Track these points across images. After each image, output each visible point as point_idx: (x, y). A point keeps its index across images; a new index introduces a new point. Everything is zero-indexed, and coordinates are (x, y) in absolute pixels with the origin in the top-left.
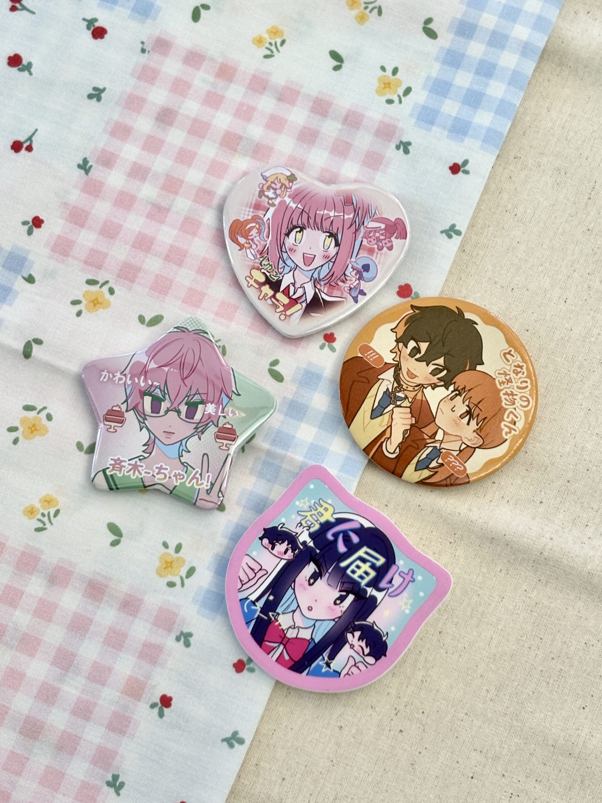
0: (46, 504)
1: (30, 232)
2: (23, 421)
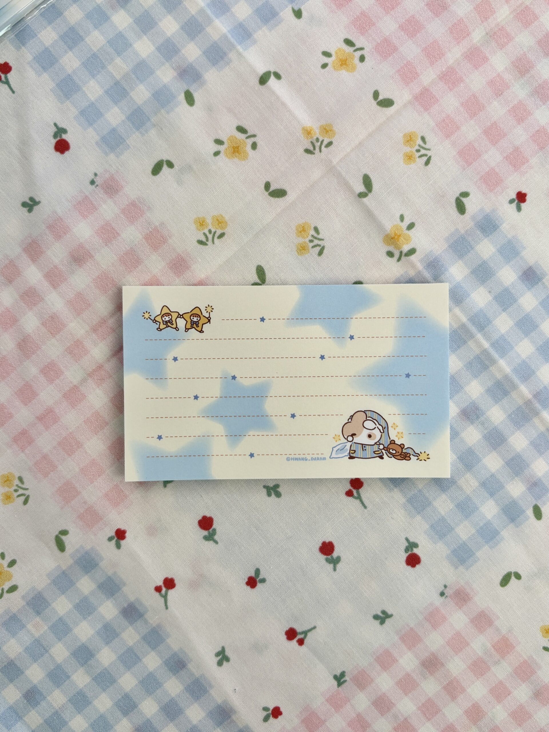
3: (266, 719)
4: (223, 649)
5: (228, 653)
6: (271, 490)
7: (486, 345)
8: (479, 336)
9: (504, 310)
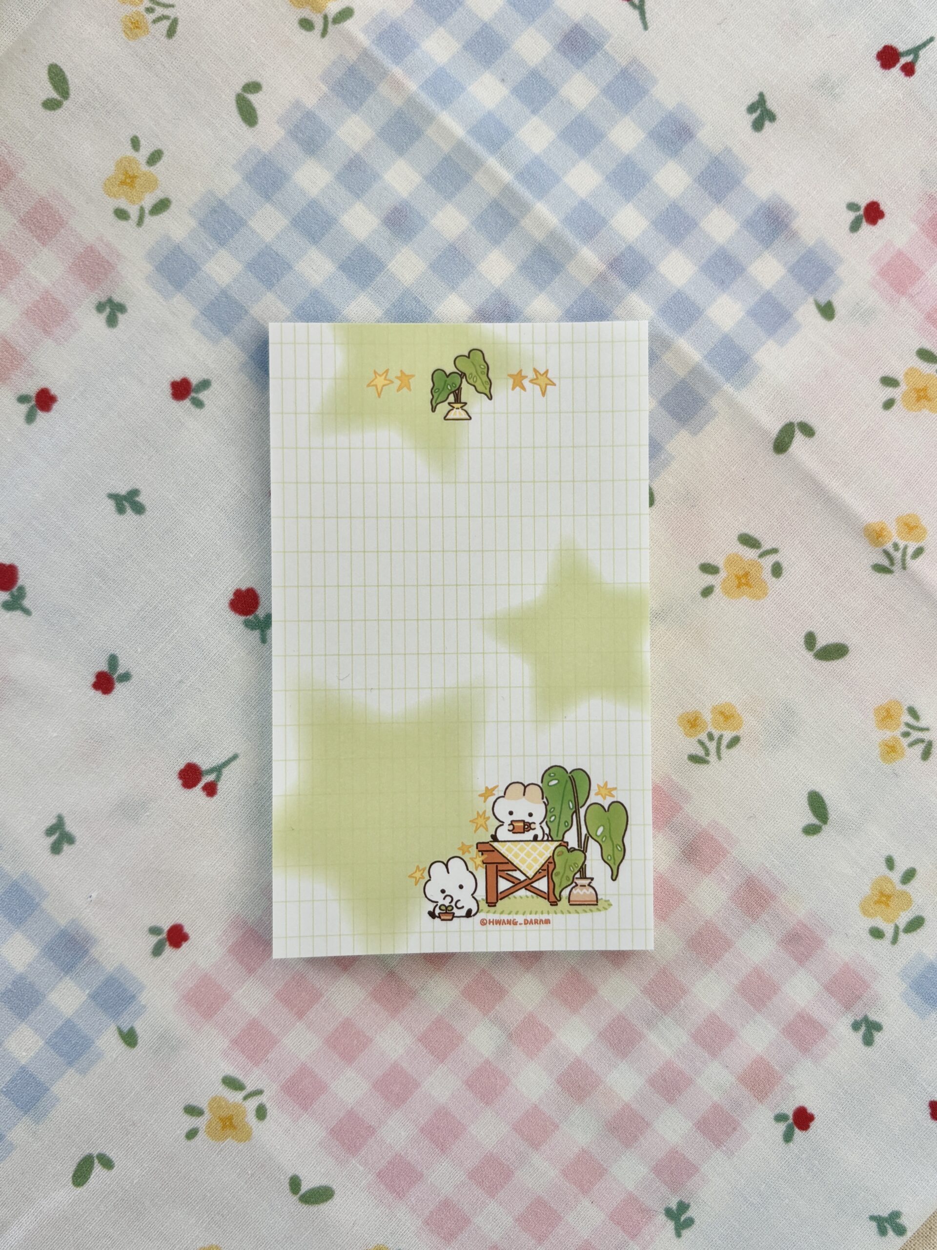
0: (722, 719)
1: (855, 227)
2: (732, 561)
3: (157, 951)
4: (60, 819)
5: (71, 827)
6: (124, 502)
7: (507, 176)
8: (492, 162)
9: (534, 112)
